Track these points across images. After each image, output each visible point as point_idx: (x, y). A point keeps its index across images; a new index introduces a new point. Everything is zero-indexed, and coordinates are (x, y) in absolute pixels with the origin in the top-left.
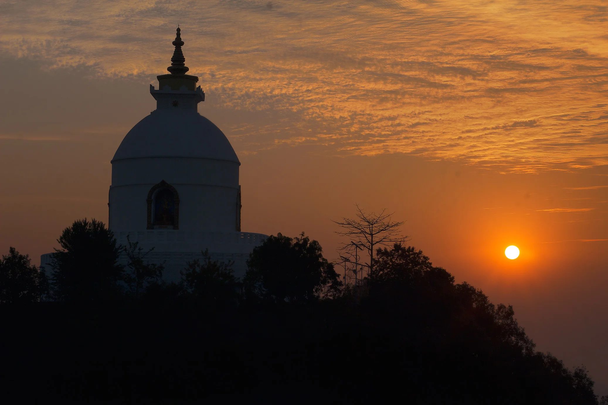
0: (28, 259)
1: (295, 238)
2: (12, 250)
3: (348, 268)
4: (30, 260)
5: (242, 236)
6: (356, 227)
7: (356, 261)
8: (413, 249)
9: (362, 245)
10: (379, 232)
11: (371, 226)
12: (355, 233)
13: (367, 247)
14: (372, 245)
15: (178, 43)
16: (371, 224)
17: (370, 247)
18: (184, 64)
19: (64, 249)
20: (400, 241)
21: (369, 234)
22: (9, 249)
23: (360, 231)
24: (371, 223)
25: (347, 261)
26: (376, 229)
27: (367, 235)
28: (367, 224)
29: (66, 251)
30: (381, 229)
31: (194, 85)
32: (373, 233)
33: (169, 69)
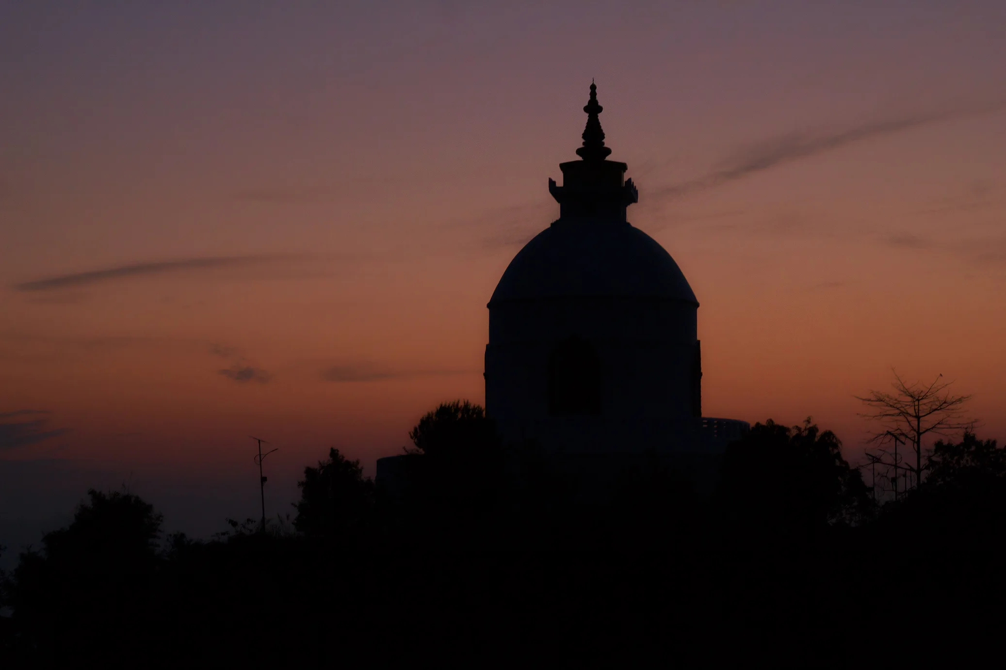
0: (360, 466)
1: (793, 428)
2: (334, 453)
3: (879, 474)
4: (362, 468)
5: (705, 423)
6: (891, 406)
7: (896, 463)
8: (994, 442)
9: (902, 434)
10: (930, 413)
11: (916, 403)
12: (890, 415)
13: (910, 438)
14: (919, 434)
15: (593, 108)
16: (918, 400)
17: (916, 437)
18: (603, 144)
19: (418, 449)
20: (966, 428)
21: (913, 416)
22: (329, 451)
23: (897, 411)
24: (917, 398)
25: (876, 462)
26: (925, 407)
27: (910, 419)
28: (910, 399)
29: (421, 451)
30: (934, 407)
31: (621, 177)
32: (920, 415)
33: (579, 152)
